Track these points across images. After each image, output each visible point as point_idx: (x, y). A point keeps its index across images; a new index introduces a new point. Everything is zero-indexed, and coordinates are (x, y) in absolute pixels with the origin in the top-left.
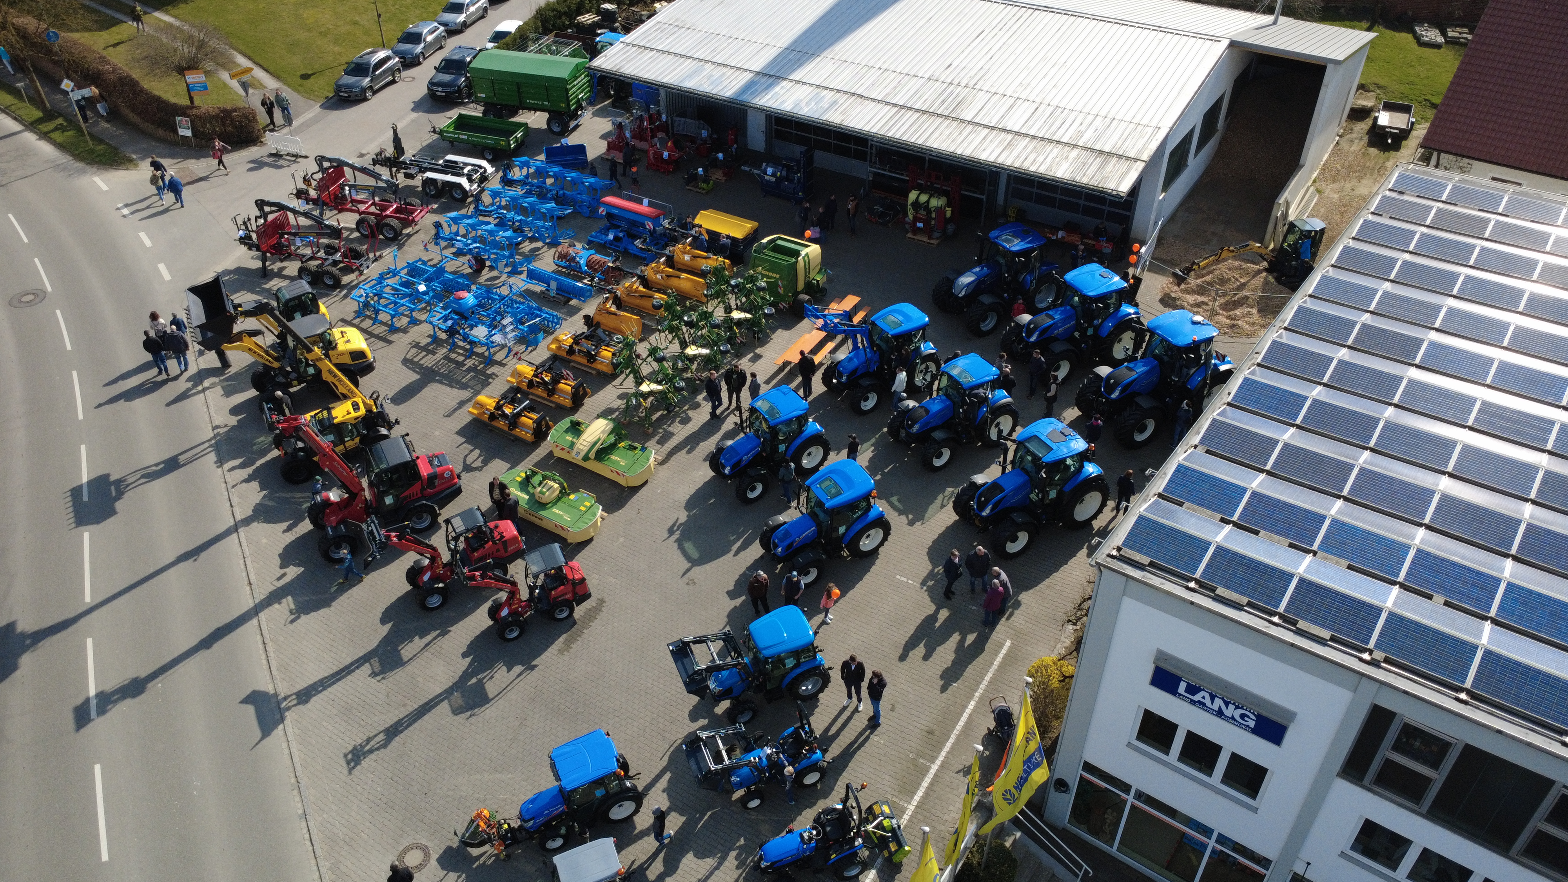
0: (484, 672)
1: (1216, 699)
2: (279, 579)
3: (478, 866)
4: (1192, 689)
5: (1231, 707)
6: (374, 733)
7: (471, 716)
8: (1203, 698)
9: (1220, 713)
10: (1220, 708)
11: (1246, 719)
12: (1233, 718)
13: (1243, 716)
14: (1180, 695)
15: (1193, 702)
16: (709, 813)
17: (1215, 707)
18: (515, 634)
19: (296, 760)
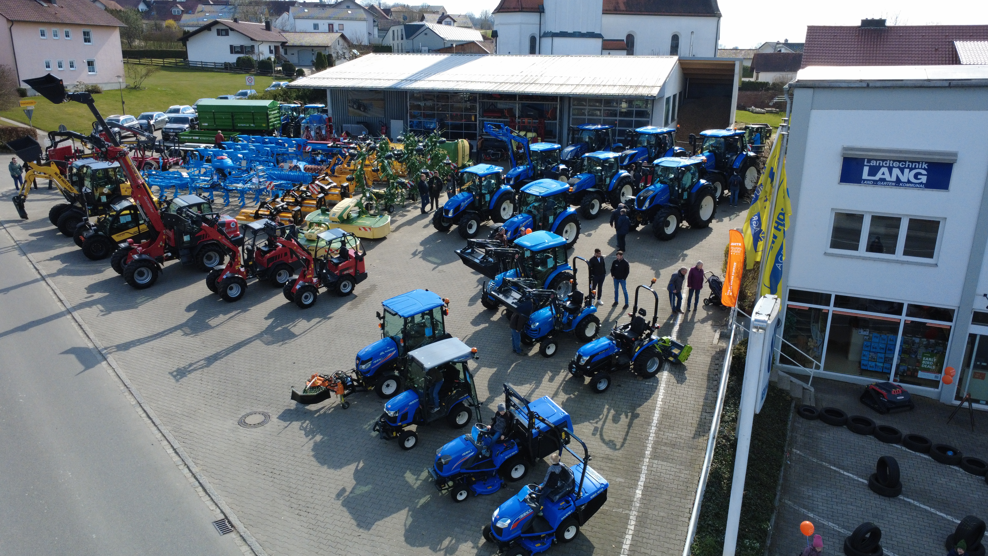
0: (287, 324)
1: (894, 169)
2: (86, 298)
3: (319, 416)
4: (873, 171)
5: (906, 171)
6: (196, 361)
7: (283, 344)
8: (883, 174)
9: (898, 182)
10: (898, 177)
11: (919, 177)
12: (909, 182)
13: (916, 176)
14: (864, 180)
15: (875, 183)
16: (514, 364)
17: (894, 179)
18: (310, 301)
19: (123, 376)
